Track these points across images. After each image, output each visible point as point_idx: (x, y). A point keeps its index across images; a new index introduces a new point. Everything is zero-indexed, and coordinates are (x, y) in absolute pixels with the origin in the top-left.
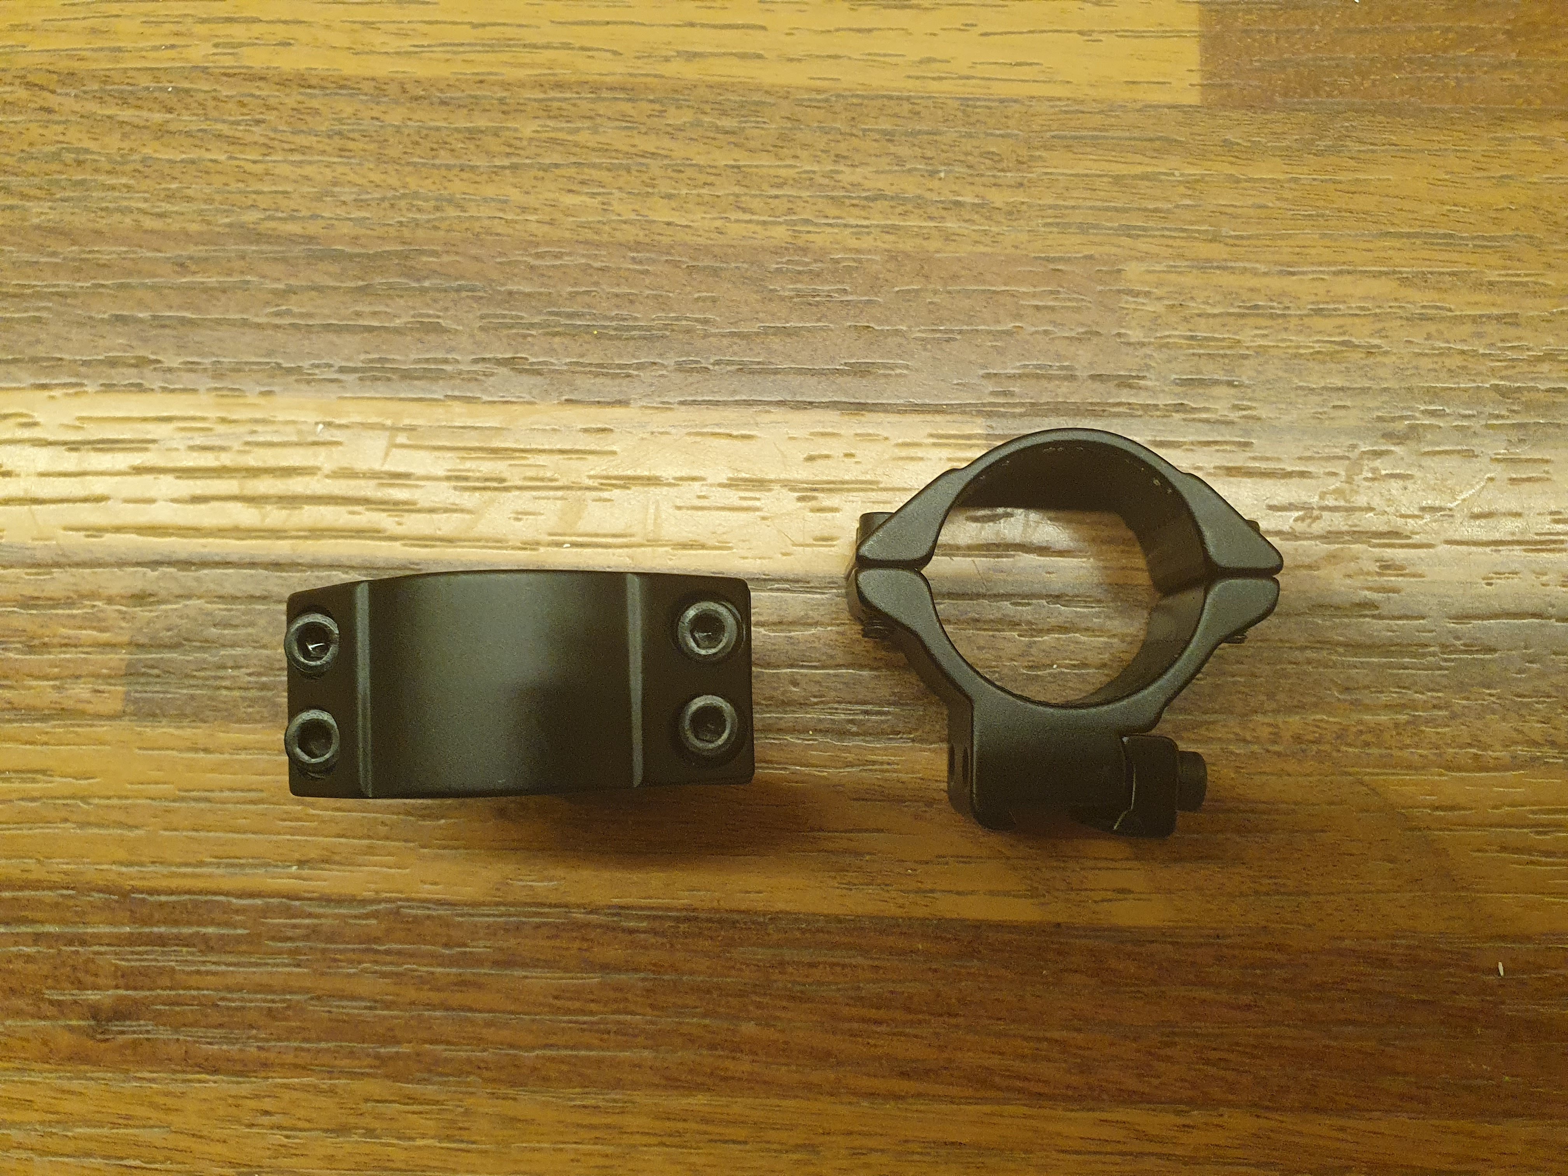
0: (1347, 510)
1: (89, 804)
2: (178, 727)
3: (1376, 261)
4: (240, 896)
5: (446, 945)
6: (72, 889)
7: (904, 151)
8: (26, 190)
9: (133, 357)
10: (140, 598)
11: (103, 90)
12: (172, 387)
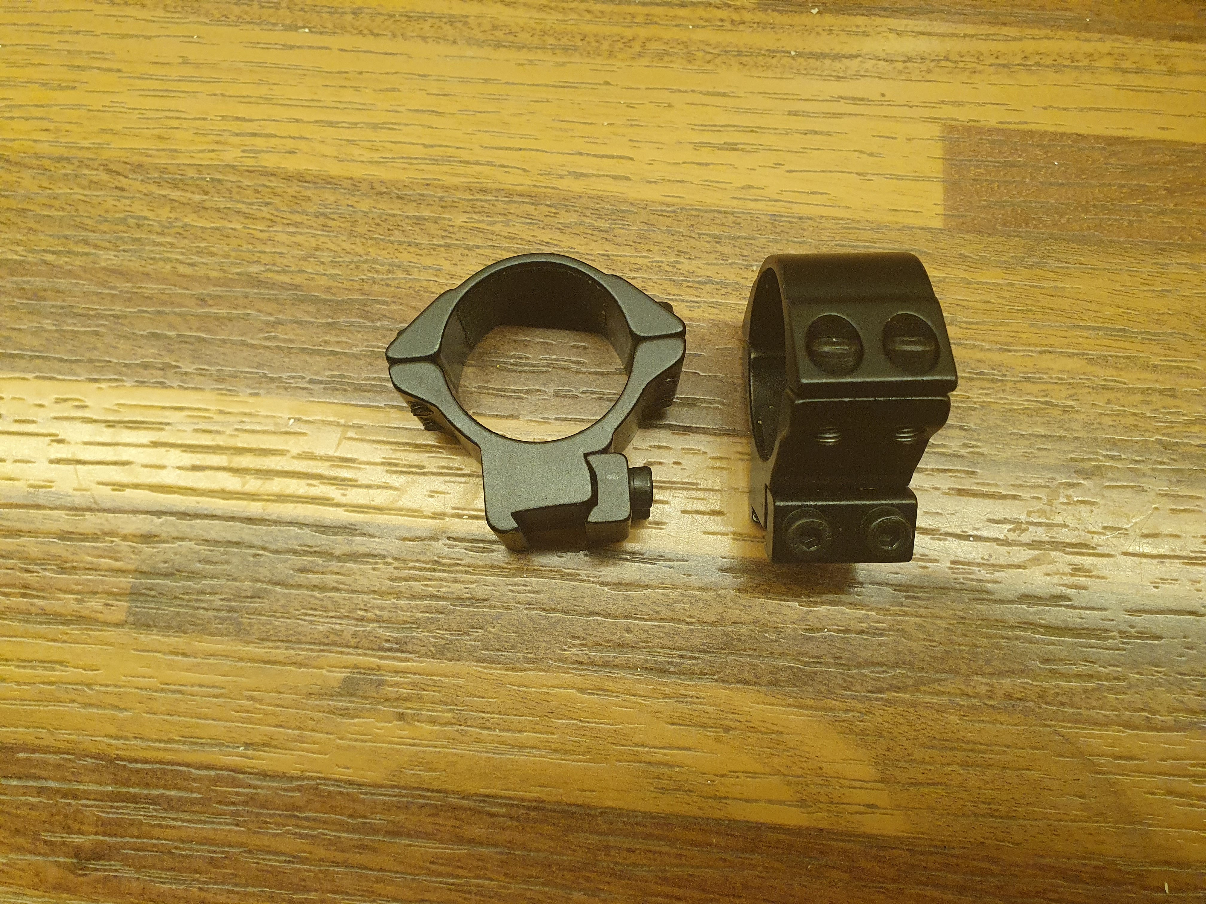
0: (1047, 525)
1: (92, 690)
2: (163, 636)
3: (1069, 346)
4: (198, 768)
5: (351, 816)
6: (72, 754)
7: (727, 250)
8: (100, 243)
9: (160, 363)
10: (147, 538)
11: (161, 177)
12: (186, 386)
